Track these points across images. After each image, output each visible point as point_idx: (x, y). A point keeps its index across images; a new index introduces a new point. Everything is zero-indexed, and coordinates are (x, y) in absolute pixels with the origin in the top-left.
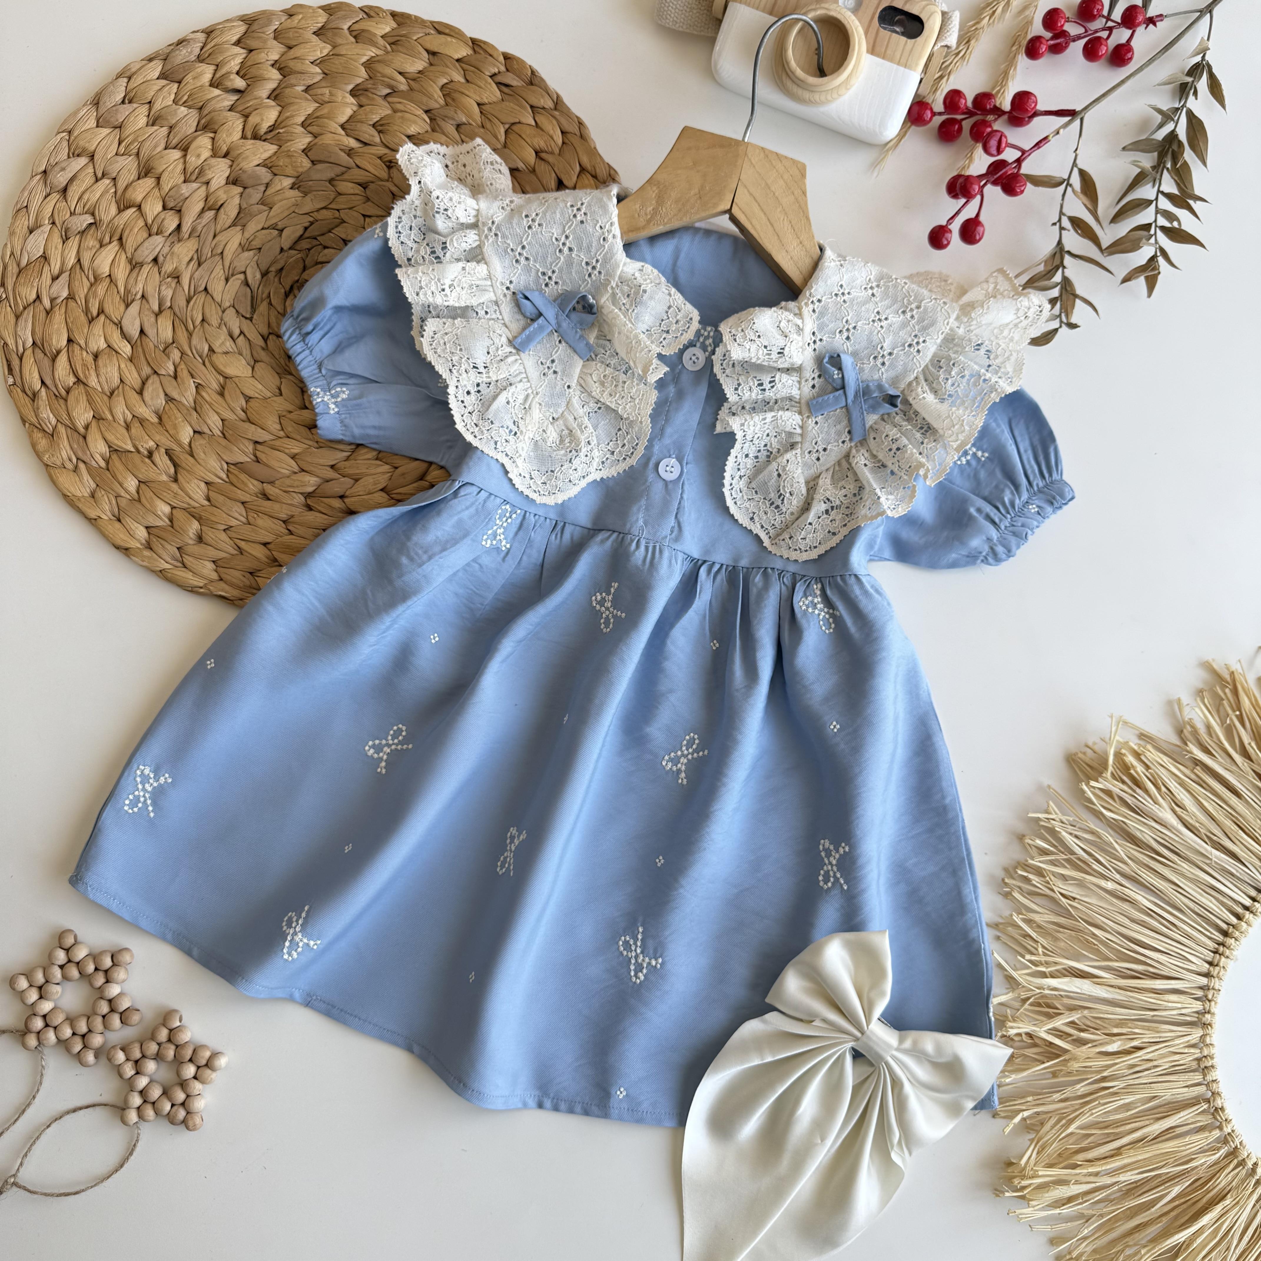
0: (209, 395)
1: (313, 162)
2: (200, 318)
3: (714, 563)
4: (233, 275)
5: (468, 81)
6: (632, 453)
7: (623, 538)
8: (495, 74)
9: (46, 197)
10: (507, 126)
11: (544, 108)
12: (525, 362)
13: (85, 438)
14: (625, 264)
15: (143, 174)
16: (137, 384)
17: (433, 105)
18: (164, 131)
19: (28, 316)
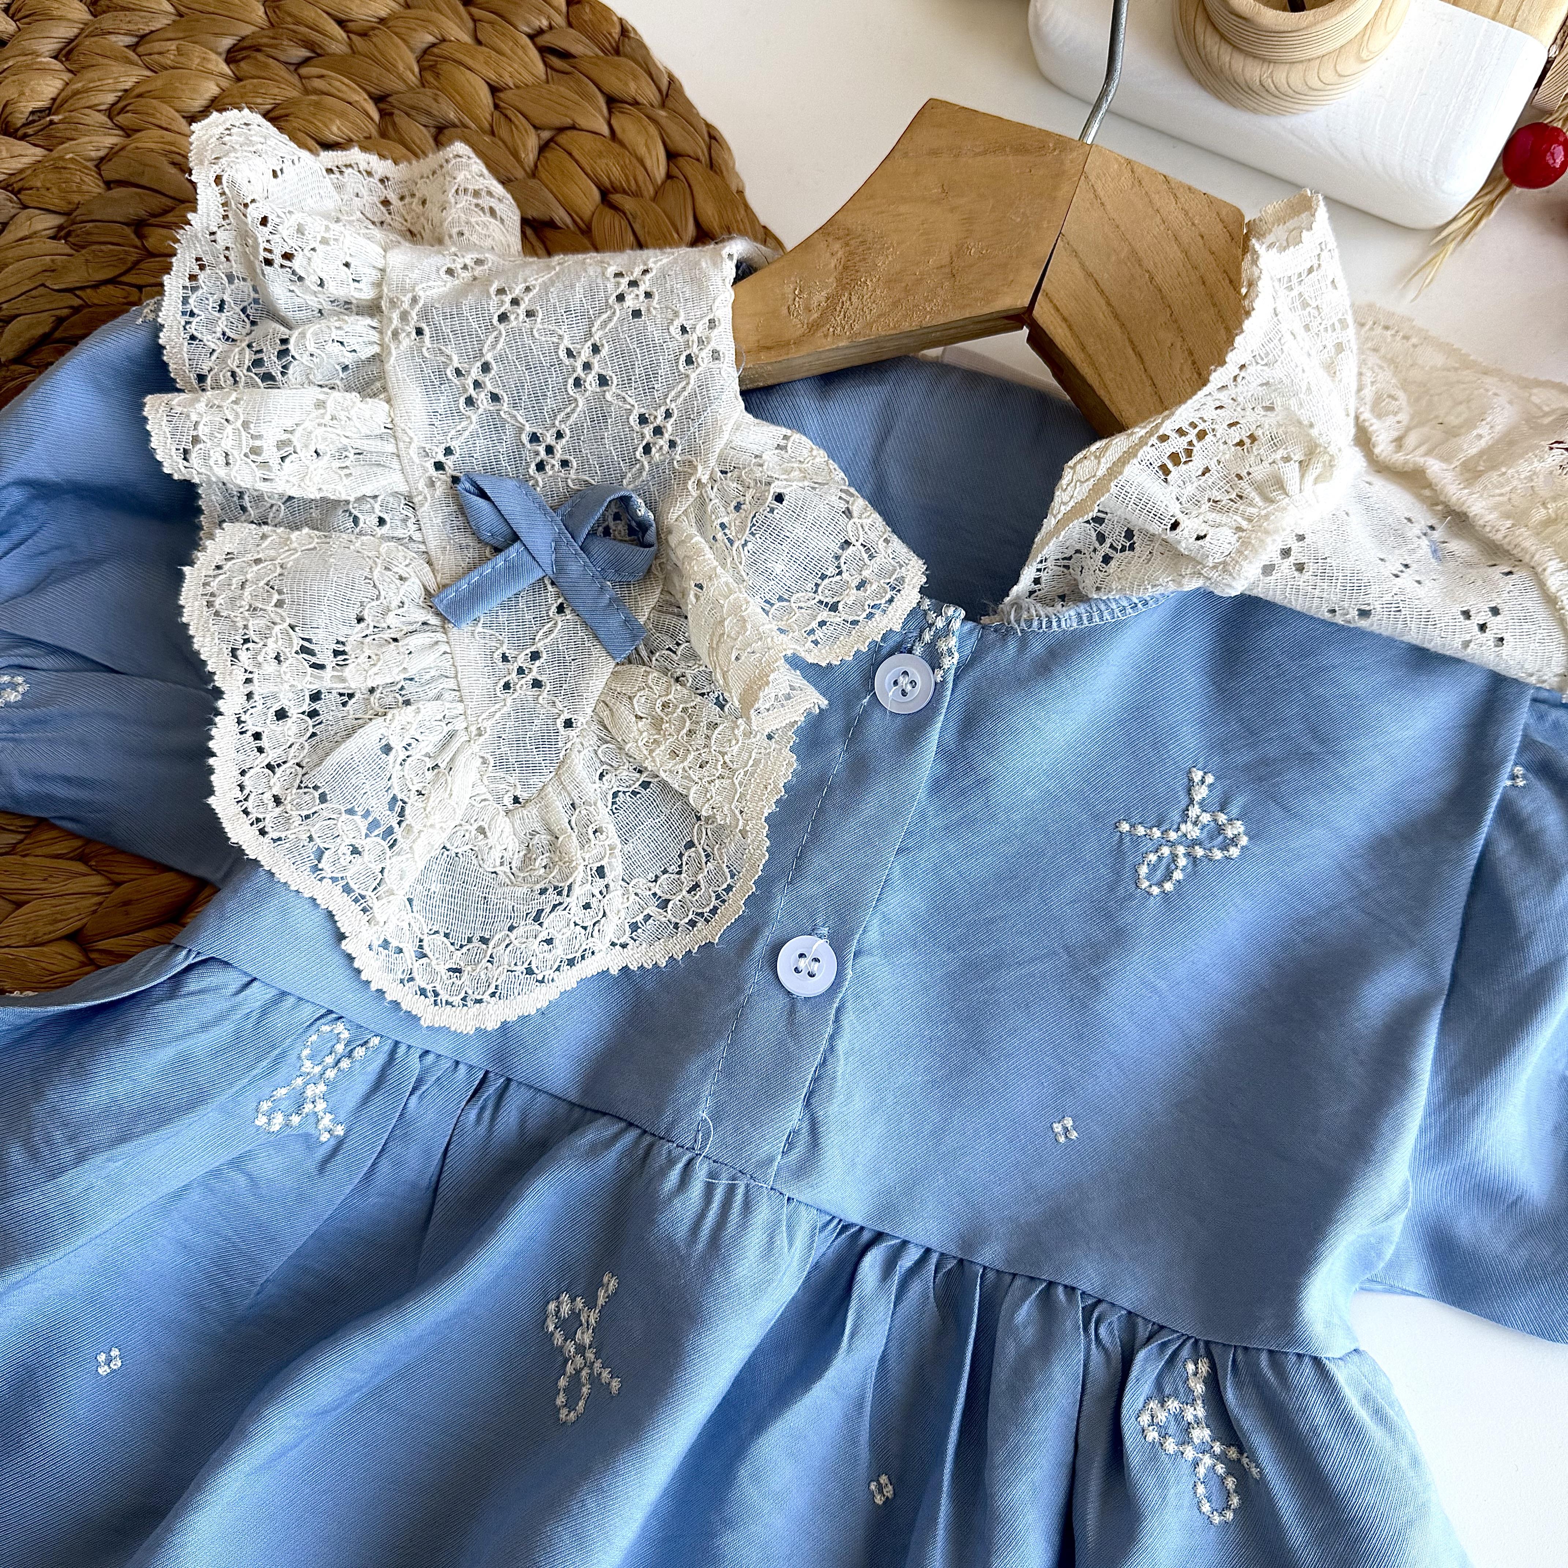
1: (109, 184)
3: (905, 1243)
5: (478, 42)
6: (714, 911)
7: (651, 1146)
8: (541, 32)
10: (546, 135)
11: (636, 103)
12: (457, 650)
14: (737, 428)
17: (391, 83)
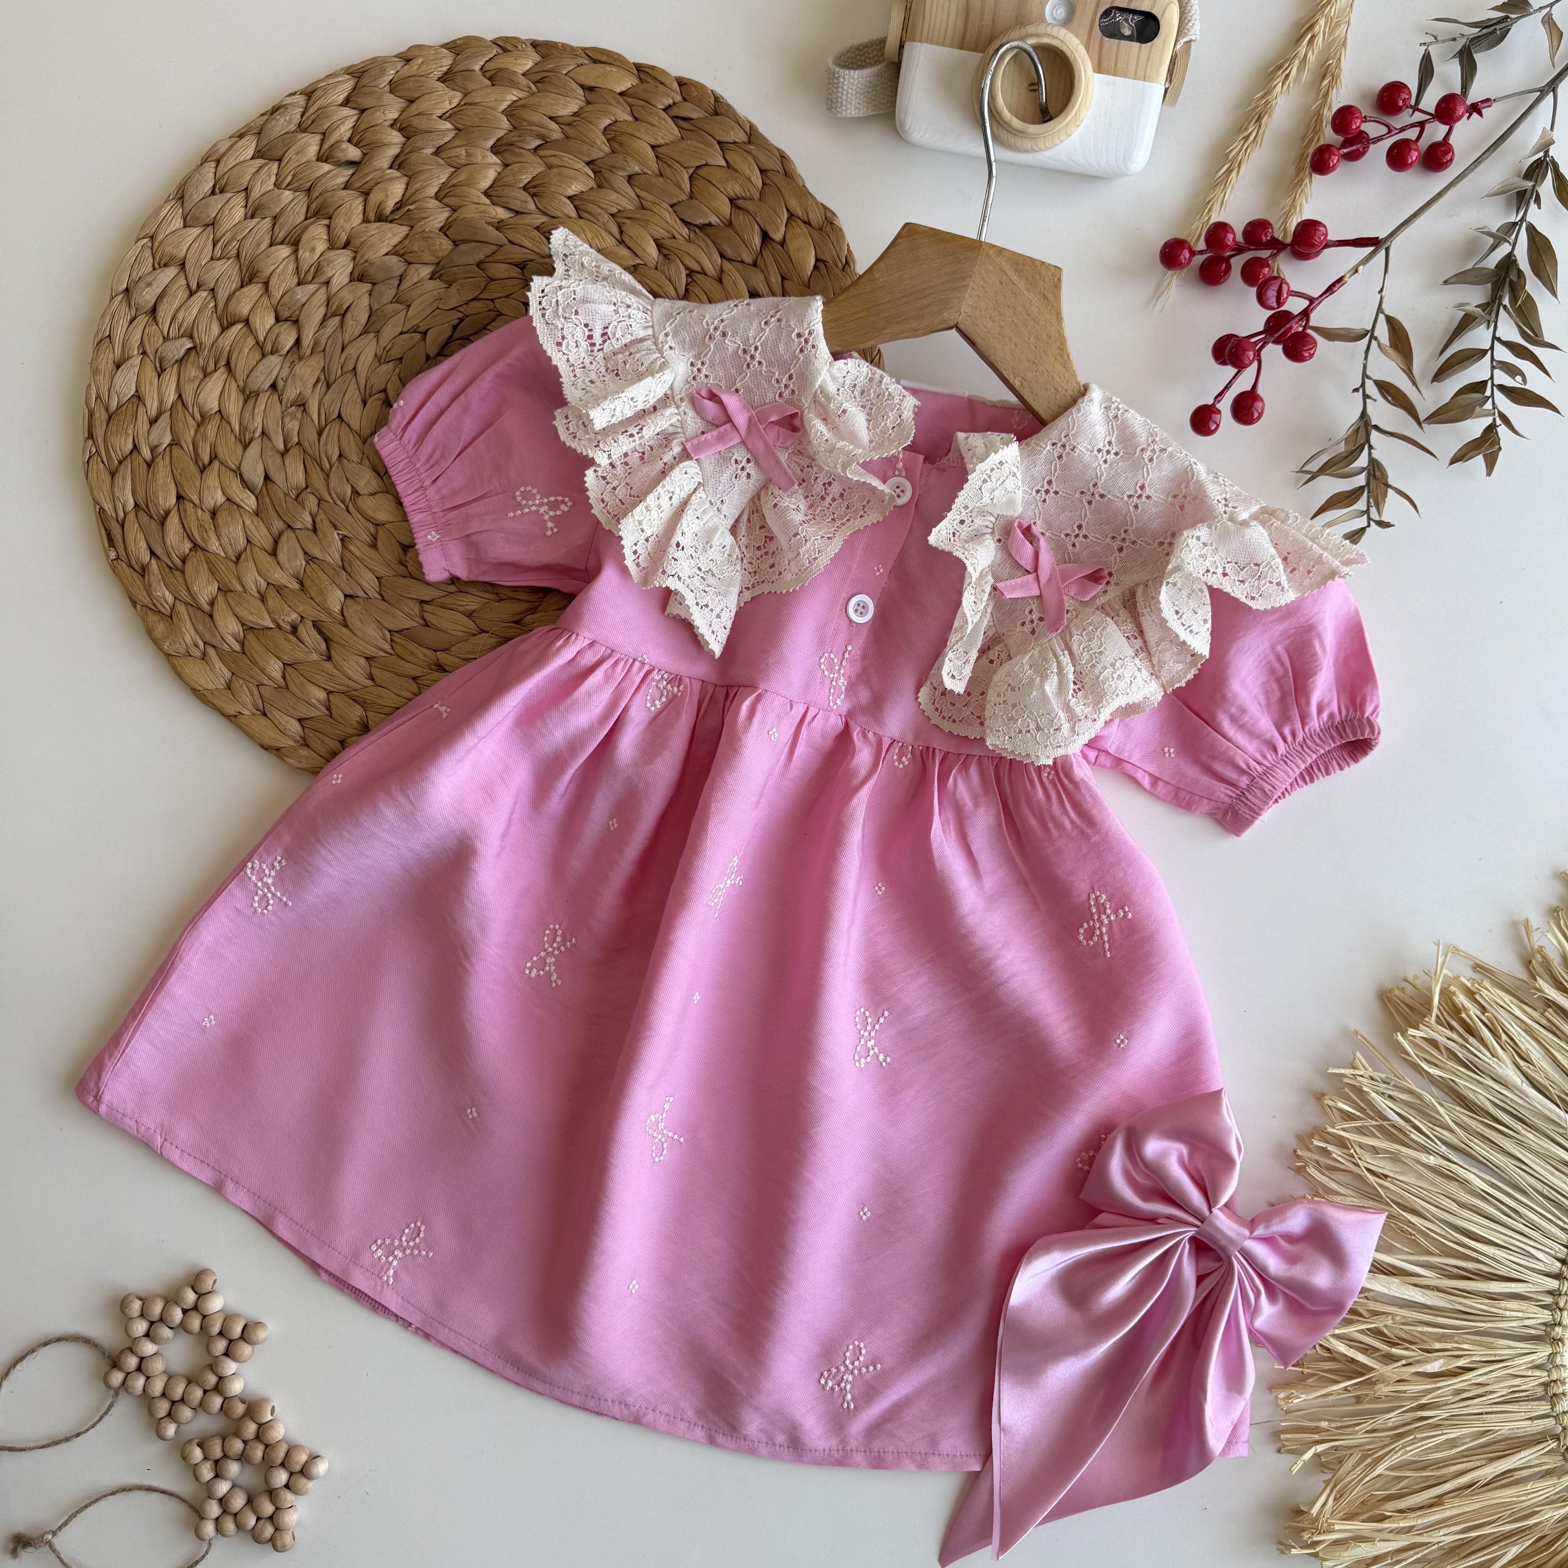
0: (358, 549)
1: (456, 243)
2: (336, 453)
4: (370, 396)
5: (636, 119)
8: (669, 106)
9: (131, 322)
10: (691, 171)
11: (735, 143)
13: (211, 616)
15: (246, 279)
16: (268, 543)
17: (596, 154)
18: (267, 223)
19: (126, 471)
